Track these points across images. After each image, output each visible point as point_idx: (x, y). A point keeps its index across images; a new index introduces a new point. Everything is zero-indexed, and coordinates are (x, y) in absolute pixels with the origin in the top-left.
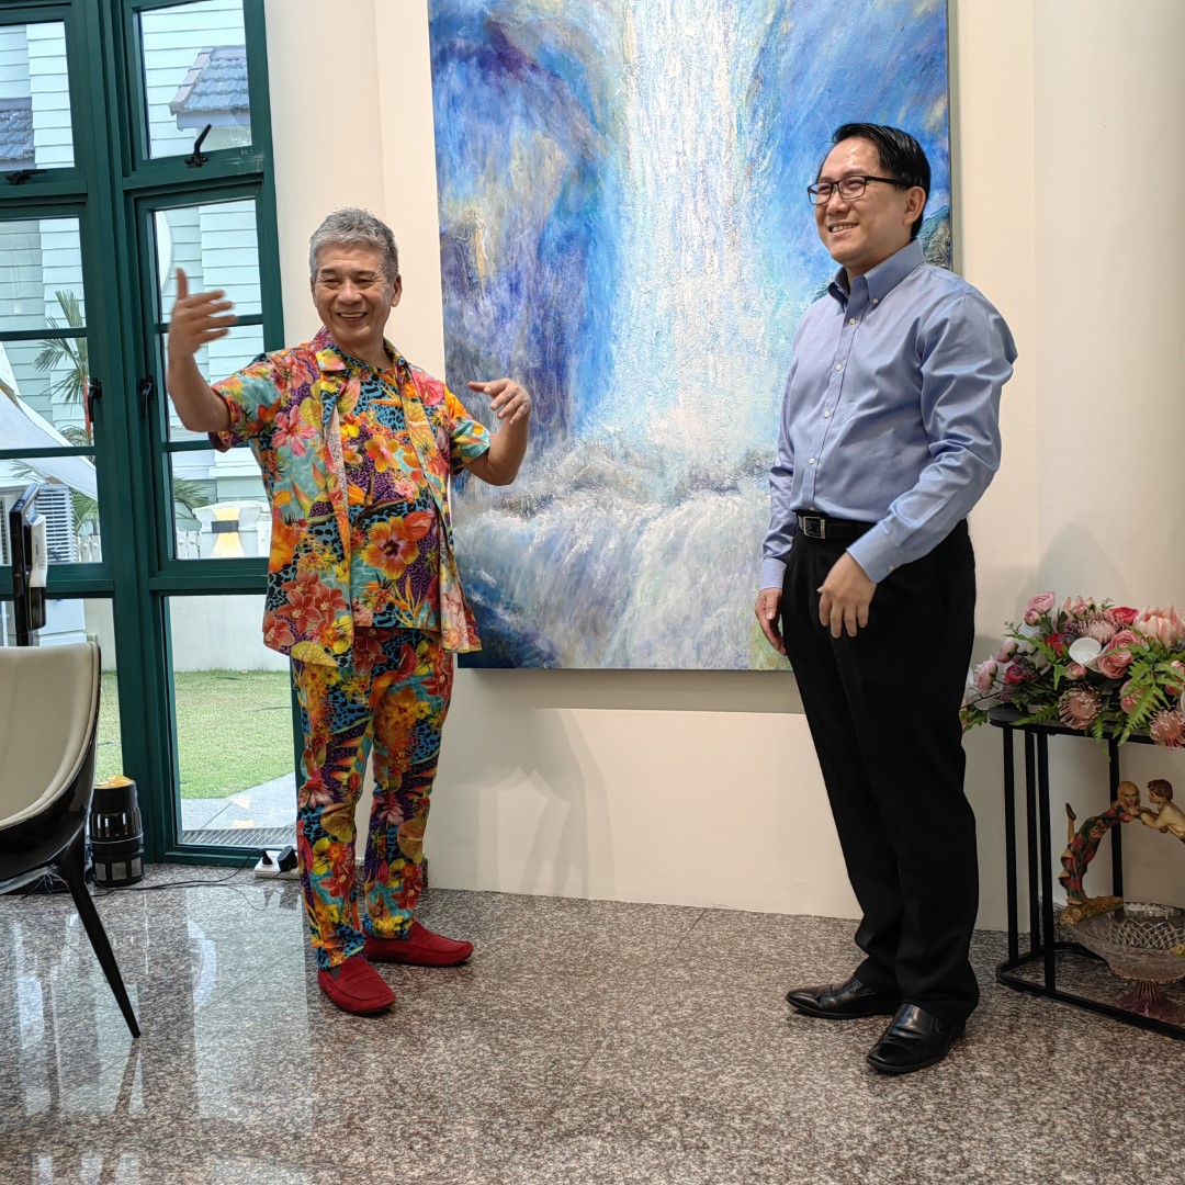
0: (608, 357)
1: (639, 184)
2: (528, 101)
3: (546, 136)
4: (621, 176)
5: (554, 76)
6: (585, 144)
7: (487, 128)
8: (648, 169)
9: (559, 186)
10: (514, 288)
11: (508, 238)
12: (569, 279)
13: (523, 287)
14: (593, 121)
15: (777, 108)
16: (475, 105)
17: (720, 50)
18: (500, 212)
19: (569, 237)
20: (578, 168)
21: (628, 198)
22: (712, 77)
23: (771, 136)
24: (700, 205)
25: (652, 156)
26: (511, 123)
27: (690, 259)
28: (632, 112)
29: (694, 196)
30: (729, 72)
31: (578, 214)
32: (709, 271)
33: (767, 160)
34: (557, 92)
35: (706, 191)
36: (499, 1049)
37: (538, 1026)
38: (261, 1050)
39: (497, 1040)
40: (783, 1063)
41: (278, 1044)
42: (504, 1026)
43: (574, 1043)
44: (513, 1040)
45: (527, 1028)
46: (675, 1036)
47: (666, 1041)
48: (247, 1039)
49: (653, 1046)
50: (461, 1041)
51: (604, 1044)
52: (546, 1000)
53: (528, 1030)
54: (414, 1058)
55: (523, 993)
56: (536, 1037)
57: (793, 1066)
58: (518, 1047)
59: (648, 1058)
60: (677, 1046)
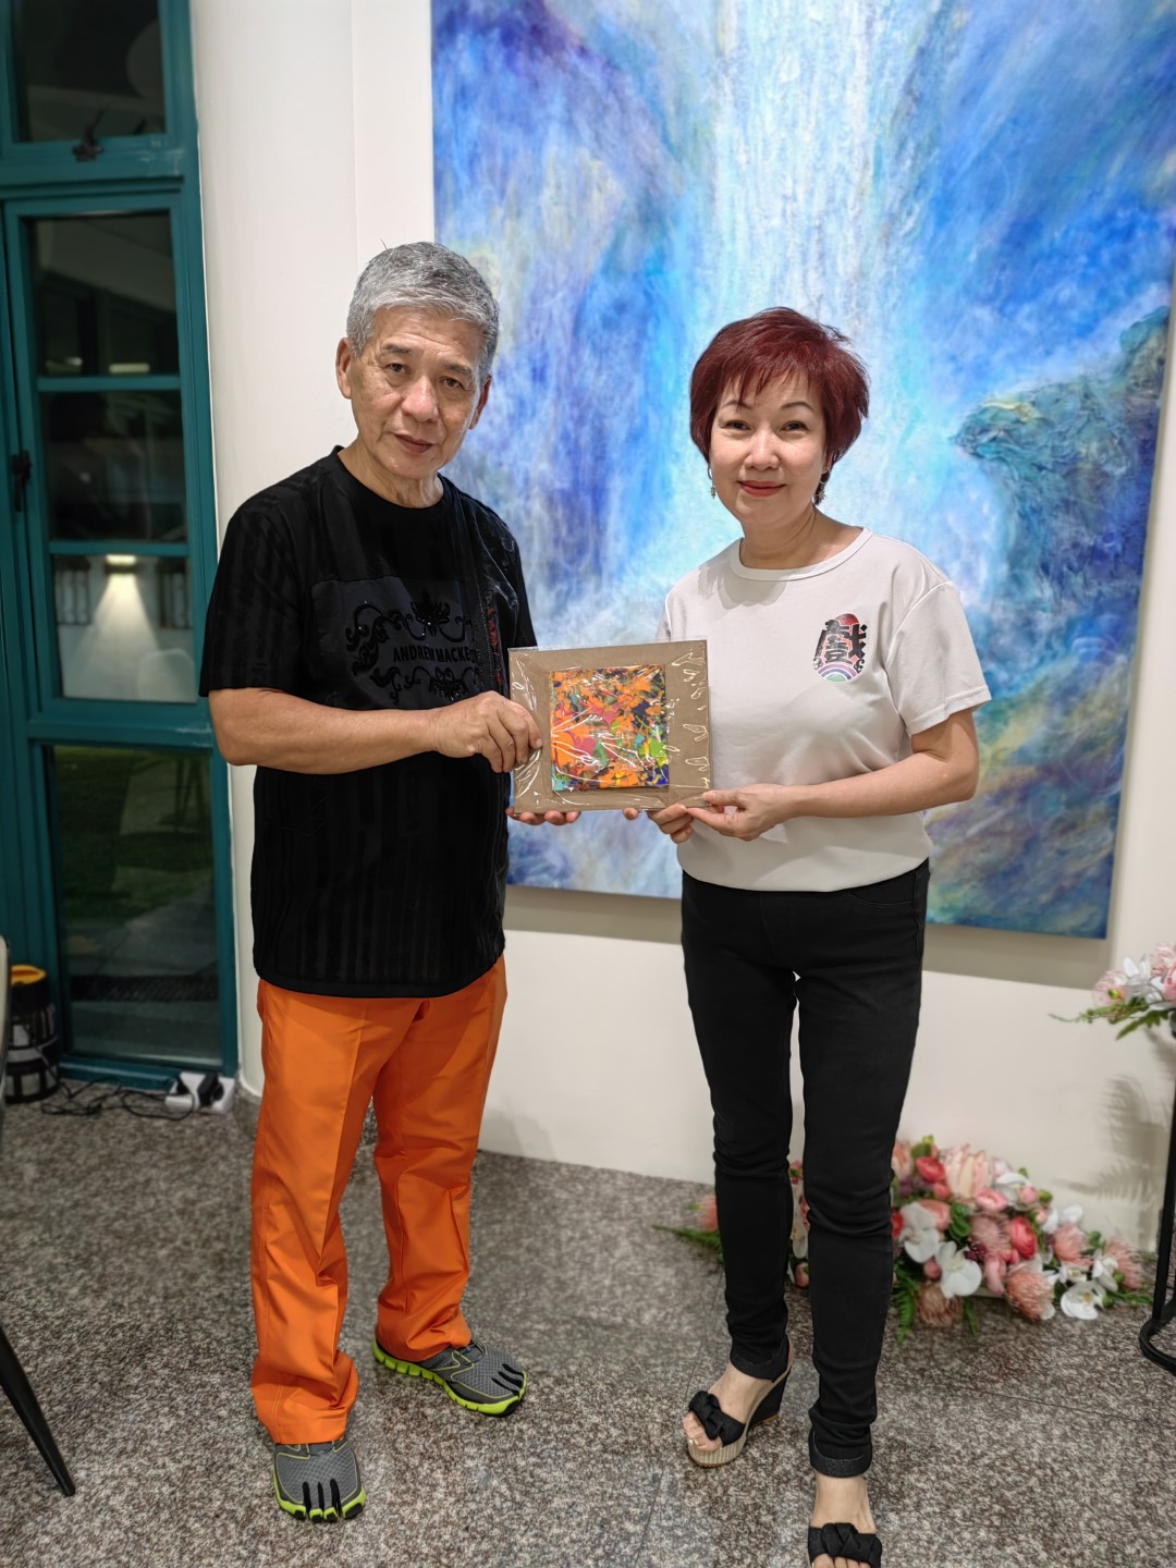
1: (726, 238)
2: (571, 104)
3: (595, 156)
4: (701, 223)
5: (610, 66)
6: (651, 173)
7: (510, 137)
9: (610, 231)
10: (538, 375)
11: (534, 300)
12: (618, 369)
13: (551, 373)
14: (665, 139)
15: (934, 141)
16: (494, 101)
17: (859, 45)
18: (523, 265)
22: (844, 88)
23: (922, 184)
24: (812, 276)
25: (747, 198)
26: (546, 132)
28: (723, 130)
30: (869, 82)
34: (615, 92)
36: (521, 1493)
37: (568, 1440)
38: (188, 1486)
39: (515, 1469)
40: (915, 1532)
41: (211, 1473)
42: (521, 1439)
43: (622, 1481)
44: (538, 1471)
45: (554, 1443)
46: (756, 1466)
47: (746, 1479)
48: (167, 1459)
49: (731, 1490)
50: (467, 1472)
51: (664, 1484)
52: (570, 1380)
53: (555, 1448)
54: (405, 1511)
55: (537, 1364)
56: (568, 1465)
57: (930, 1542)
58: (547, 1487)
59: (729, 1518)
60: (763, 1492)
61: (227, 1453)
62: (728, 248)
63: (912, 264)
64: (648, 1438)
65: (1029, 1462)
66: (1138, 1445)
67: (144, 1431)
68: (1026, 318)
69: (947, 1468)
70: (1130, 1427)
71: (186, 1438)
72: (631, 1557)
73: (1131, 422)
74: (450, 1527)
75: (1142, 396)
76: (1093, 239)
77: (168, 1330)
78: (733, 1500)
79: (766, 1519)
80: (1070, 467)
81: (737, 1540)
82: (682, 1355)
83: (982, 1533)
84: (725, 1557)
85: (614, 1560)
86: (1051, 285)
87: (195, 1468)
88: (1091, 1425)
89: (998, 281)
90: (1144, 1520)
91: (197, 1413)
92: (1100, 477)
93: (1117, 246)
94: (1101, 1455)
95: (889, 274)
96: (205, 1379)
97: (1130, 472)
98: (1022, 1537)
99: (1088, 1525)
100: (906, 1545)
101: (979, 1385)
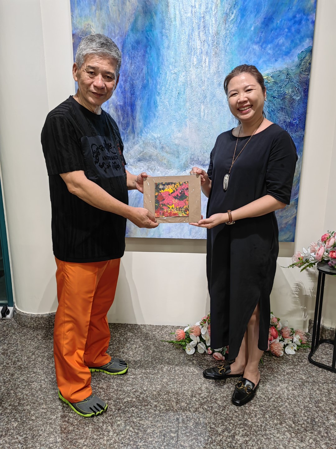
0: (155, 103)
1: (173, 20)
4: (164, 14)
8: (177, 12)
9: (133, 16)
12: (138, 64)
18: (103, 26)
19: (138, 42)
20: (143, 8)
21: (167, 26)
23: (236, 3)
24: (201, 34)
25: (179, 6)
27: (195, 60)
29: (199, 29)
31: (142, 32)
32: (204, 65)
33: (234, 15)
35: (204, 27)
36: (137, 429)
37: (148, 411)
38: (27, 444)
39: (134, 422)
40: (256, 424)
41: (34, 438)
42: (133, 413)
43: (168, 421)
44: (141, 422)
45: (144, 413)
46: (207, 411)
47: (205, 415)
48: (18, 436)
49: (201, 419)
50: (118, 426)
51: (180, 420)
52: (145, 392)
53: (145, 414)
54: (101, 441)
55: (133, 389)
56: (150, 419)
57: (261, 426)
58: (144, 426)
59: (202, 428)
60: (210, 418)
61: (38, 431)
62: (174, 23)
63: (233, 30)
64: (173, 407)
65: (284, 398)
66: (313, 389)
67: (7, 428)
68: (269, 49)
69: (262, 403)
70: (310, 384)
71: (23, 428)
72: (175, 444)
73: (301, 83)
74: (117, 444)
75: (304, 75)
76: (290, 24)
77: (8, 394)
78: (202, 422)
79: (213, 426)
80: (283, 97)
81: (205, 434)
82: (178, 380)
83: (275, 421)
84: (203, 440)
85: (170, 446)
86: (277, 38)
87: (28, 437)
88: (299, 385)
89: (261, 36)
90: (319, 411)
91: (25, 419)
92: (292, 100)
93: (296, 26)
94: (304, 393)
95: (226, 33)
96: (25, 408)
97: (301, 98)
98: (286, 421)
99: (304, 415)
100: (255, 428)
101: (266, 377)
